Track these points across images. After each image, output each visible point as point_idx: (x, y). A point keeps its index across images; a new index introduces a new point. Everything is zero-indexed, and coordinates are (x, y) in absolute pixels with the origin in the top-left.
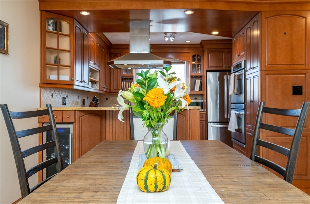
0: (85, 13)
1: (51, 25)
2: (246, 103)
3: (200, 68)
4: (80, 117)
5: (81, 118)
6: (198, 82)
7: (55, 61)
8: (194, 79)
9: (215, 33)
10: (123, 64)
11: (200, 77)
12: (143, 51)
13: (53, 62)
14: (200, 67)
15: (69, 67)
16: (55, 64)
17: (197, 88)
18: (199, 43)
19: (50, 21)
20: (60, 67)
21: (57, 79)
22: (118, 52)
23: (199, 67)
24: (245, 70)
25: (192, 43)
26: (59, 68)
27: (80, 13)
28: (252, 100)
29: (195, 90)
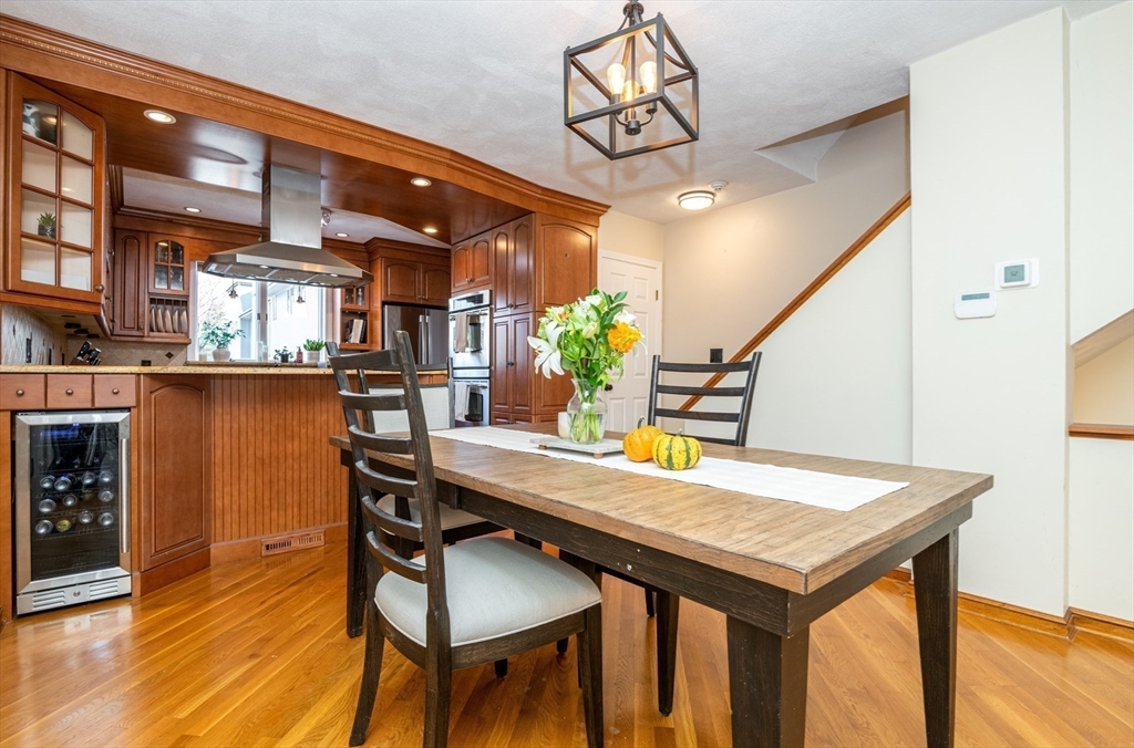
0: (159, 117)
1: (33, 120)
2: (493, 368)
3: (363, 296)
4: (151, 393)
5: (153, 396)
6: (358, 324)
7: (42, 229)
8: (348, 319)
9: (431, 230)
10: (258, 266)
11: (362, 315)
12: (306, 241)
13: (35, 231)
14: (363, 291)
15: (89, 252)
16: (41, 237)
17: (355, 337)
18: (363, 242)
19: (29, 108)
20: (63, 249)
21: (51, 281)
22: (140, 229)
23: (360, 293)
24: (491, 309)
25: (349, 240)
26: (59, 250)
27: (145, 113)
28: (511, 359)
29: (352, 341)
